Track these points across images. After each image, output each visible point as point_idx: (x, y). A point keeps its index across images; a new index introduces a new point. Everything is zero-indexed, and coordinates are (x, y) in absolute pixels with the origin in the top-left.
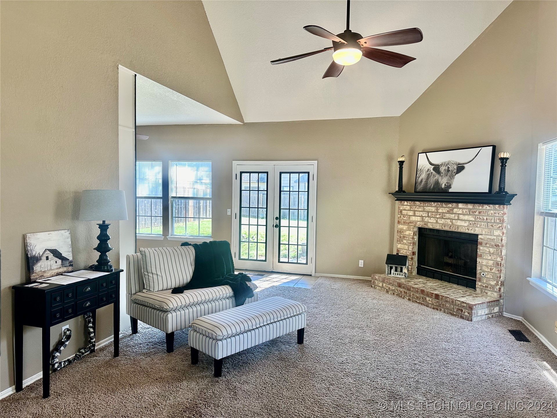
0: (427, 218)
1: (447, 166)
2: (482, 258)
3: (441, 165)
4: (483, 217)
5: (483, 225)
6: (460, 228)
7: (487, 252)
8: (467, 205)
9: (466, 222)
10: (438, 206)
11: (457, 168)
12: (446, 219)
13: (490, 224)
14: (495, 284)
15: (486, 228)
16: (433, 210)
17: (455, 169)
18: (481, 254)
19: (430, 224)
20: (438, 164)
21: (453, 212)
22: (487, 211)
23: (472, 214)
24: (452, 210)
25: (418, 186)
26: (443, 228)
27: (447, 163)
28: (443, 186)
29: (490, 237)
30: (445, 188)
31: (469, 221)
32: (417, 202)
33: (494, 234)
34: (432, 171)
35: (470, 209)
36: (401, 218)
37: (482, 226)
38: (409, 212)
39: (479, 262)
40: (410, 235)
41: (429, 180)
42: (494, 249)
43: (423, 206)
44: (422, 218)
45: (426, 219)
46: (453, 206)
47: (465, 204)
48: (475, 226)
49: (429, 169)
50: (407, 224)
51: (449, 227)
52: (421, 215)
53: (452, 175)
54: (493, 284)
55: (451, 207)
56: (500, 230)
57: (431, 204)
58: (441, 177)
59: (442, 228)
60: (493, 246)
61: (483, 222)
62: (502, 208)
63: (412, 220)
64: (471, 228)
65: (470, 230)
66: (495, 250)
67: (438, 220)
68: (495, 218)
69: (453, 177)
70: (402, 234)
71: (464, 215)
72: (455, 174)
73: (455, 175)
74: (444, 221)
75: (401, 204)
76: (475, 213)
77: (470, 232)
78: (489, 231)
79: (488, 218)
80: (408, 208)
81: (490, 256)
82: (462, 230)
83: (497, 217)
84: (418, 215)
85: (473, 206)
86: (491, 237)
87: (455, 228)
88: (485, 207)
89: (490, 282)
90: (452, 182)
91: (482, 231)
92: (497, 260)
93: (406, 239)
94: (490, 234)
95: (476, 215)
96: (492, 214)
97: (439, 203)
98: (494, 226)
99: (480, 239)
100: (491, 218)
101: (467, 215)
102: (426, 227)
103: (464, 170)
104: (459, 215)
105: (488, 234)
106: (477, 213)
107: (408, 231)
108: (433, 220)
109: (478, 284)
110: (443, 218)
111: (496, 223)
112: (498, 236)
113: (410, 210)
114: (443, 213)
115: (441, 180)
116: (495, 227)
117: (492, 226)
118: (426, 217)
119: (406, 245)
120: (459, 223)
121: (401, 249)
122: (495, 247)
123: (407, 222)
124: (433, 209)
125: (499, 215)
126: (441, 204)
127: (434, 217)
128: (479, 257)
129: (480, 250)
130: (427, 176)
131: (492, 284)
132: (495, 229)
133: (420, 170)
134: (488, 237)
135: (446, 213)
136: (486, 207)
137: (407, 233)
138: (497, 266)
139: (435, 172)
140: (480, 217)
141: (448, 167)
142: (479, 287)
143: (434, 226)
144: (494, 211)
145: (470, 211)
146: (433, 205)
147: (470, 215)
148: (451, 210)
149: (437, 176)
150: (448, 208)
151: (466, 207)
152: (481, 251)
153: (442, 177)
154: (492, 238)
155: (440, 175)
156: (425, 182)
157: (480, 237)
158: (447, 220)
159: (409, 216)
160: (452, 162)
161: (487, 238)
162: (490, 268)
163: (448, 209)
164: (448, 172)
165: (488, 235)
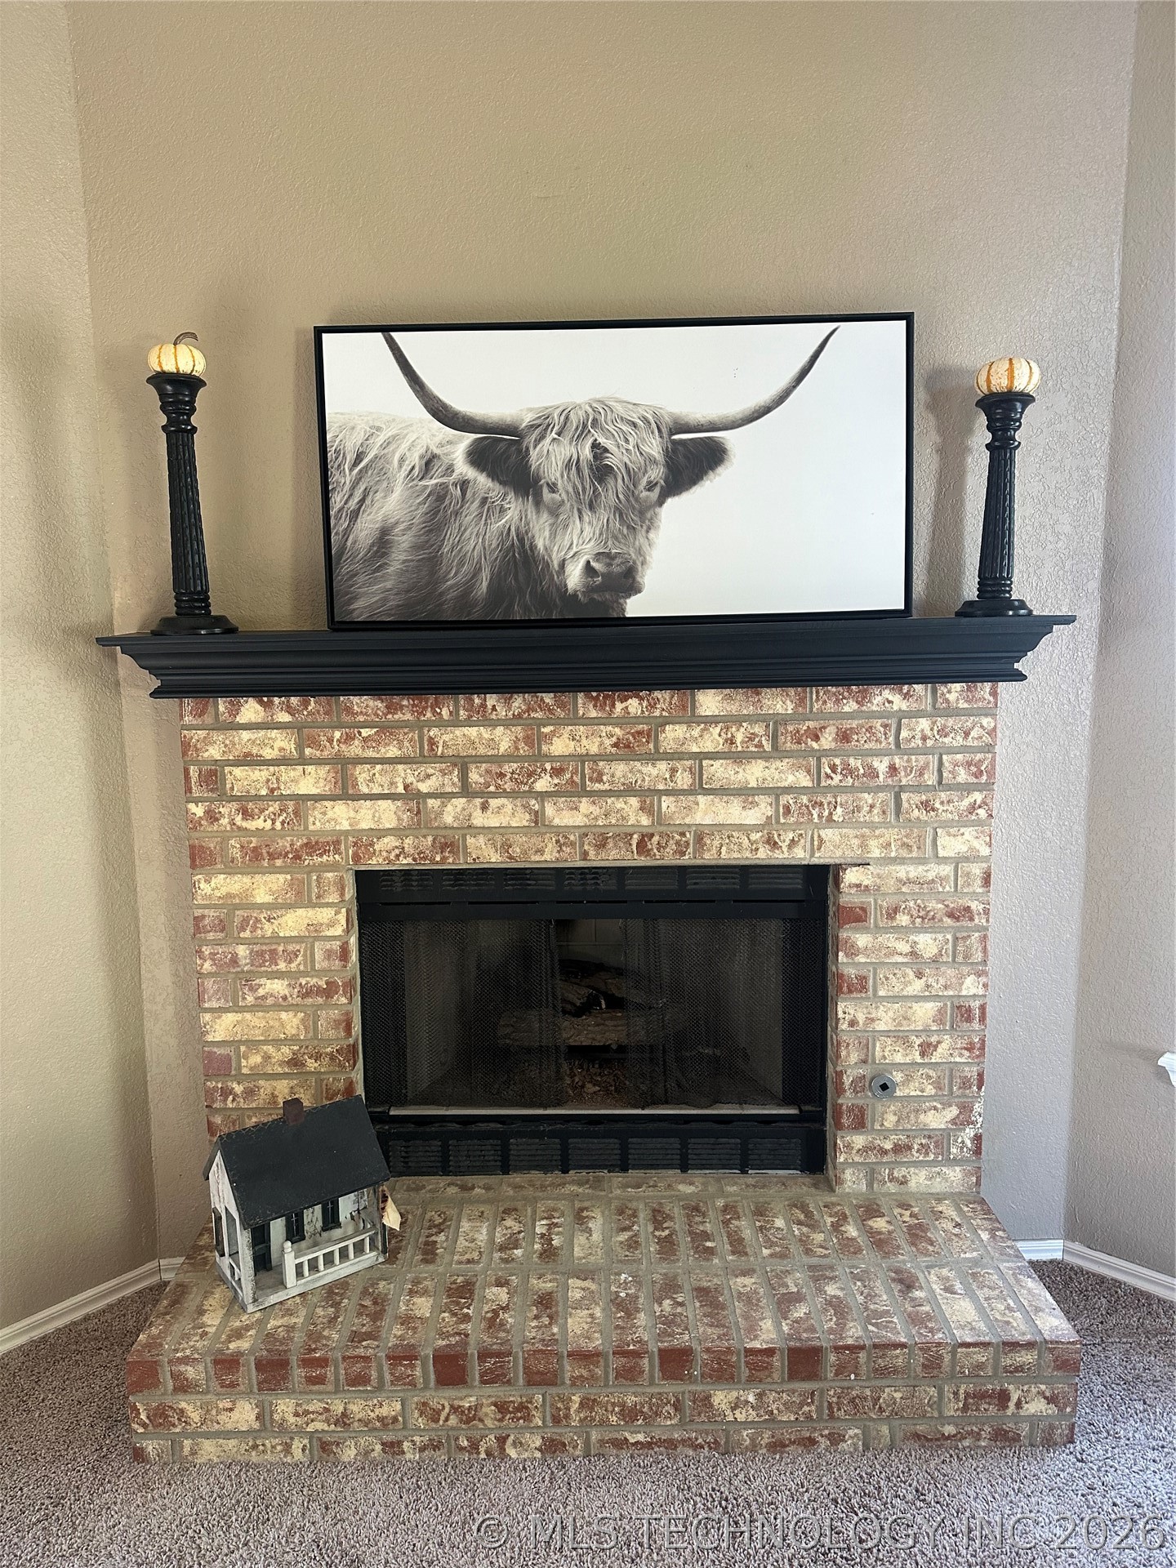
0: (460, 802)
1: (591, 441)
2: (868, 998)
3: (533, 427)
4: (869, 760)
5: (866, 809)
6: (716, 843)
7: (900, 959)
8: (758, 694)
9: (755, 804)
10: (539, 715)
11: (666, 452)
12: (609, 793)
13: (917, 798)
14: (953, 1121)
15: (886, 825)
16: (504, 746)
17: (655, 462)
18: (863, 972)
19: (481, 840)
20: (509, 420)
21: (656, 747)
22: (893, 722)
23: (795, 747)
24: (653, 735)
25: (361, 579)
26: (592, 854)
27: (581, 413)
28: (574, 578)
29: (914, 871)
30: (590, 589)
31: (776, 792)
32: (355, 699)
33: (941, 853)
34: (463, 469)
35: (777, 724)
36: (224, 821)
37: (862, 817)
38: (287, 774)
39: (852, 1023)
40: (317, 938)
41: (451, 536)
42: (940, 937)
43: (420, 726)
44: (413, 804)
45: (451, 813)
46: (652, 706)
47: (739, 694)
48: (820, 816)
49: (434, 456)
50: (279, 862)
51: (634, 842)
52: (401, 789)
53: (637, 499)
54: (943, 1127)
55: (637, 720)
56: (979, 823)
57: (483, 705)
58: (545, 516)
59: (585, 854)
60: (933, 918)
61: (868, 790)
62: (987, 696)
63: (328, 827)
64: (791, 835)
65: (784, 846)
66: (949, 937)
67: (550, 810)
68: (945, 757)
69: (641, 514)
70: (247, 934)
71: (739, 758)
72: (654, 495)
73: (661, 502)
74: (592, 808)
75: (208, 719)
76: (817, 738)
77: (782, 856)
78: (907, 836)
79: (897, 760)
80: (278, 744)
81: (919, 975)
82: (729, 851)
83: (952, 751)
84: (376, 790)
85: (802, 701)
86: (921, 868)
87: (678, 843)
88: (878, 700)
89: (922, 1117)
90: (640, 552)
91: (863, 846)
92: (964, 993)
93: (282, 966)
94: (914, 854)
95: (819, 755)
96: (924, 738)
97: (548, 698)
98: (941, 808)
99: (853, 891)
100: (917, 761)
101: (762, 755)
102: (452, 863)
103: (720, 470)
104: (705, 763)
105: (904, 853)
106: (827, 741)
107: (301, 912)
108: (506, 814)
109: (849, 1146)
110: (584, 793)
111: (949, 788)
112: (967, 859)
113: (303, 761)
114: (583, 758)
115: (553, 535)
116: (946, 812)
117: (927, 806)
118: (452, 795)
119: (287, 1009)
120: (706, 812)
121: (247, 1042)
122: (948, 921)
123: (284, 844)
124: (504, 739)
125: (969, 742)
126: (566, 698)
127: (512, 795)
128: (850, 991)
129: (853, 951)
130: (424, 508)
131: (934, 1125)
132: (946, 824)
133: (350, 457)
134: (902, 871)
135: (609, 758)
136: (887, 698)
137: (293, 923)
138: (965, 1025)
139: (493, 475)
140: (852, 761)
141: (595, 446)
142: (857, 1159)
143: (516, 851)
144: (940, 721)
145: (781, 729)
146: (502, 712)
147: (781, 759)
148: (639, 733)
149: (514, 510)
150: (619, 722)
151: (749, 710)
152: (861, 959)
153: (554, 512)
154: (931, 876)
155: (538, 502)
156: (416, 547)
157: (851, 876)
158: (620, 804)
159: (291, 805)
160: (619, 409)
161: (900, 881)
162: (918, 1042)
163: (617, 731)
164: (601, 480)
165: (901, 861)
